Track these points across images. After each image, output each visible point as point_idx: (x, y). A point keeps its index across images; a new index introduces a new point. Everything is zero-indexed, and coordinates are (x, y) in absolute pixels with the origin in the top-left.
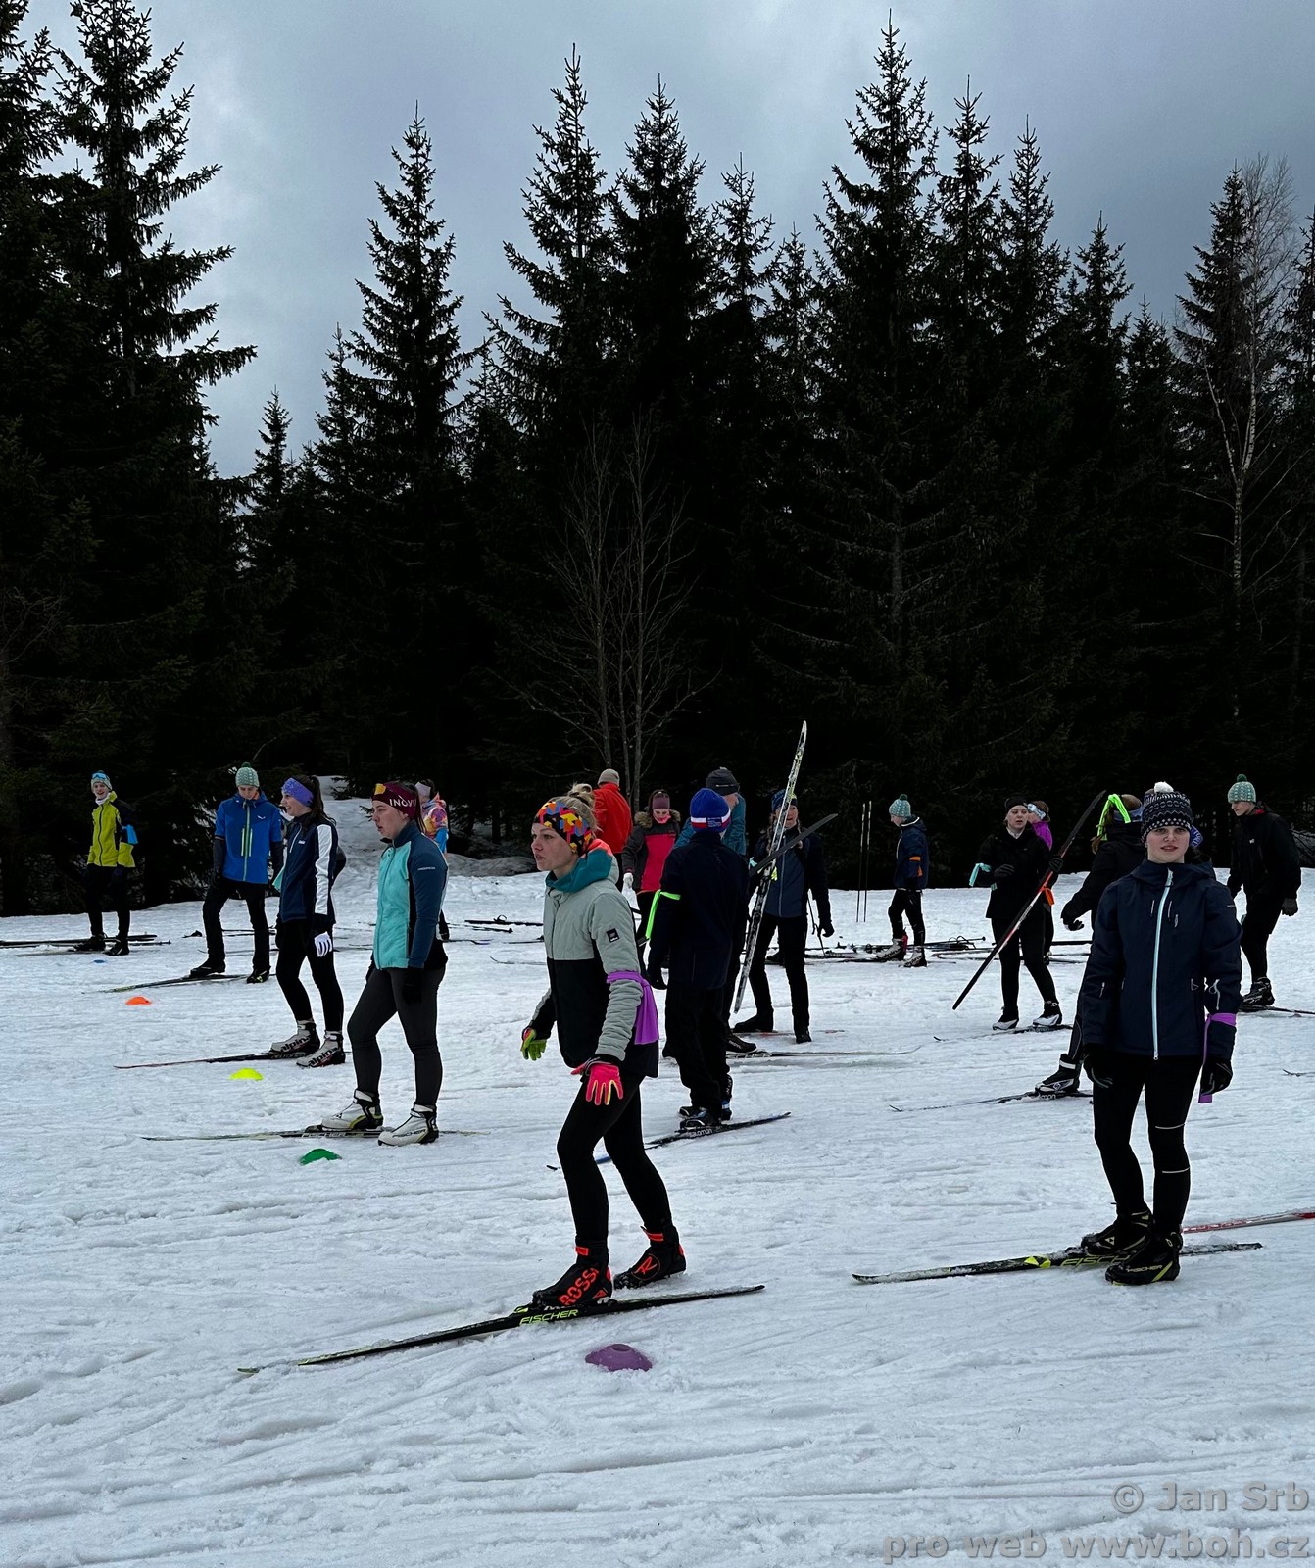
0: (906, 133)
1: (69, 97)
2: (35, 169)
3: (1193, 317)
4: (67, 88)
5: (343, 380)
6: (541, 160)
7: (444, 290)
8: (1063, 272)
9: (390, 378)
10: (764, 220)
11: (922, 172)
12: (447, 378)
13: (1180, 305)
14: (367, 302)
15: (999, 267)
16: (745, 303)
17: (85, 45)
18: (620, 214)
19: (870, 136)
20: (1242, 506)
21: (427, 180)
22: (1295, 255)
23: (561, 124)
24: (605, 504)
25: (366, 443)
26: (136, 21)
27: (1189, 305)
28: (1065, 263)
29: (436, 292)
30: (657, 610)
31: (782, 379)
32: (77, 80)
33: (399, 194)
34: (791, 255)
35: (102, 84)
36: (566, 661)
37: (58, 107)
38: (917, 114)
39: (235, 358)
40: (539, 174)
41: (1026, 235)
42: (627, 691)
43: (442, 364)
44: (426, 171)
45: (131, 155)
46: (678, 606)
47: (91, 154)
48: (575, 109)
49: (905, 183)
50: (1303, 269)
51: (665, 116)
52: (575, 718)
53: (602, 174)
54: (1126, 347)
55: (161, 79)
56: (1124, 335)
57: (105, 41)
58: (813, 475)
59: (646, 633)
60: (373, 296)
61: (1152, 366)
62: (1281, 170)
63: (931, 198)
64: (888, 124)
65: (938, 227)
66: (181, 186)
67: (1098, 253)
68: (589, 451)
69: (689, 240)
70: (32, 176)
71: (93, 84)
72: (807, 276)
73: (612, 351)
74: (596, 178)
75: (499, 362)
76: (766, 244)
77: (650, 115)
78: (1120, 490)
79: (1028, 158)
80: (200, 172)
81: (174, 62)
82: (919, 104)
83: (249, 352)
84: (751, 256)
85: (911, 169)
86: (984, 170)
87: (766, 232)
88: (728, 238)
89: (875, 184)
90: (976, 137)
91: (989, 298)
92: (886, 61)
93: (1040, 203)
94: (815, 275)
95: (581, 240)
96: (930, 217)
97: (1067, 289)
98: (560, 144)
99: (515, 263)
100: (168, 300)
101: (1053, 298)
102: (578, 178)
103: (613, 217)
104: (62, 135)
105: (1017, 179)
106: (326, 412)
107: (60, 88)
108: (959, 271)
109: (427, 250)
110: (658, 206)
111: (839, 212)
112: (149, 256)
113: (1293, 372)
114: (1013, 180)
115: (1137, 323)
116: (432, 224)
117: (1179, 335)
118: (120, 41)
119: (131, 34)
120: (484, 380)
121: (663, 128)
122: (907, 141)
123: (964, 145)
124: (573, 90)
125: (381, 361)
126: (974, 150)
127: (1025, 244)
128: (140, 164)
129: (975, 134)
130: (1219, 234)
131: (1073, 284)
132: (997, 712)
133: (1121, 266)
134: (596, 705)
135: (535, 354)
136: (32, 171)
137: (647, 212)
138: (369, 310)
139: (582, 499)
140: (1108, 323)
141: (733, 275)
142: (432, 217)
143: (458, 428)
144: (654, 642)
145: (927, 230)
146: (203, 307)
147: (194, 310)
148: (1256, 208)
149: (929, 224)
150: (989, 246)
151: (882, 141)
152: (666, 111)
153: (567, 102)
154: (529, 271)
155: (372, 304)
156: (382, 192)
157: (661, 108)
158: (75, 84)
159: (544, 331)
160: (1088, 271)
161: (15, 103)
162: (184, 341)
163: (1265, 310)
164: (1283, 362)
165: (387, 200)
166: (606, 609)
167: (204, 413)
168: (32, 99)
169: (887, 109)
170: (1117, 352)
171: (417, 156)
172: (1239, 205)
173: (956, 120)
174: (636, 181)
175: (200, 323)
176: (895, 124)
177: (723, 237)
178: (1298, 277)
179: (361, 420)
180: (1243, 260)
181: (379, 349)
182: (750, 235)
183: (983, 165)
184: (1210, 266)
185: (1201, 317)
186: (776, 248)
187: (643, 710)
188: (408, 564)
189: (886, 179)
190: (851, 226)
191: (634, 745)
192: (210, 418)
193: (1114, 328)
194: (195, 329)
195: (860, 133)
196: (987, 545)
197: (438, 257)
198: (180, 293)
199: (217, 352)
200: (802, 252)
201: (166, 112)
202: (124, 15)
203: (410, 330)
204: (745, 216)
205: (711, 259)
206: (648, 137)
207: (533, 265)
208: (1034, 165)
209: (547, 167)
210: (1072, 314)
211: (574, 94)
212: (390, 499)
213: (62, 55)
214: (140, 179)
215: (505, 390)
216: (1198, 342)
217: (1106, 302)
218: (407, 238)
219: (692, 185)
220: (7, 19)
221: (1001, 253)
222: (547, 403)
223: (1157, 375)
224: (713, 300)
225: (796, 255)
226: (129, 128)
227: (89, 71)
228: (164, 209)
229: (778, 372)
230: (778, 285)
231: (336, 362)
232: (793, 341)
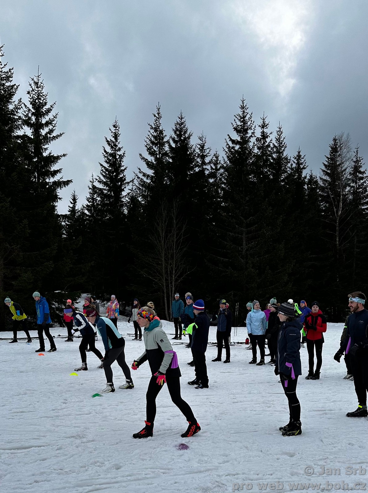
0: (247, 126)
1: (26, 115)
3: (324, 174)
4: (25, 112)
5: (94, 188)
6: (149, 132)
7: (122, 165)
8: (289, 162)
9: (107, 188)
10: (209, 148)
11: (251, 136)
12: (122, 188)
13: (321, 171)
14: (102, 168)
15: (272, 161)
16: (204, 170)
17: (30, 101)
18: (170, 146)
19: (238, 127)
20: (338, 224)
21: (118, 136)
22: (352, 158)
23: (155, 123)
24: (165, 222)
25: (100, 205)
26: (44, 95)
27: (324, 171)
28: (290, 160)
29: (120, 166)
30: (179, 250)
31: (213, 190)
32: (28, 110)
33: (111, 140)
34: (215, 157)
35: (34, 111)
36: (154, 264)
37: (22, 117)
38: (250, 121)
39: (67, 183)
40: (149, 136)
41: (279, 152)
42: (170, 272)
43: (121, 184)
44: (118, 134)
45: (41, 130)
46: (185, 249)
47: (31, 129)
48: (159, 119)
49: (247, 139)
50: (354, 162)
51: (183, 121)
52: (156, 279)
53: (165, 136)
54: (306, 182)
55: (50, 110)
56: (306, 179)
57: (36, 101)
58: (222, 215)
59: (176, 256)
60: (103, 166)
61: (313, 186)
62: (348, 135)
63: (254, 143)
64: (242, 124)
65: (256, 151)
66: (54, 138)
67: (299, 157)
68: (161, 208)
69: (188, 153)
70: (15, 135)
71: (32, 111)
72: (220, 163)
73: (167, 182)
74: (164, 137)
75: (137, 185)
76: (209, 155)
77: (179, 120)
78: (305, 220)
79: (280, 132)
80: (59, 134)
81: (53, 106)
82: (251, 118)
83: (71, 181)
84: (205, 157)
85: (248, 135)
86: (268, 136)
87: (209, 151)
88: (199, 153)
89: (239, 139)
90: (266, 127)
91: (269, 169)
92: (242, 107)
93: (283, 144)
94: (222, 162)
95: (160, 153)
96: (253, 148)
97: (290, 166)
98: (154, 128)
99: (142, 159)
100: (50, 167)
101: (286, 169)
102: (159, 137)
103: (168, 147)
104: (24, 125)
105: (277, 138)
107: (23, 113)
108: (261, 162)
109: (118, 155)
110: (180, 144)
111: (229, 147)
112: (45, 156)
113: (352, 189)
114: (276, 138)
115: (309, 175)
116: (119, 148)
117: (321, 178)
118: (39, 100)
119: (42, 99)
120: (132, 189)
121: (182, 124)
122: (247, 128)
123: (263, 129)
124: (158, 114)
125: (105, 184)
126: (265, 130)
127: (279, 155)
128: (43, 132)
129: (266, 126)
130: (331, 152)
131: (292, 165)
132: (272, 279)
133: (305, 160)
134: (162, 276)
135: (147, 183)
136: (15, 134)
137: (177, 146)
138: (102, 170)
139: (159, 221)
140: (301, 176)
141: (200, 163)
142: (119, 146)
143: (125, 201)
144: (178, 259)
145: (253, 151)
146: (59, 169)
147: (56, 170)
148: (341, 146)
149: (253, 150)
151: (241, 128)
153: (157, 117)
154: (146, 161)
155: (103, 169)
156: (106, 139)
157: (182, 119)
158: (27, 111)
159: (149, 177)
160: (296, 162)
161: (12, 116)
162: (53, 178)
163: (344, 172)
164: (349, 186)
165: (108, 141)
166: (165, 250)
167: (58, 197)
168: (16, 116)
169: (242, 120)
170: (304, 183)
171: (116, 130)
172: (337, 145)
173: (260, 122)
174: (174, 137)
175: (58, 173)
176: (244, 124)
177: (198, 153)
178: (353, 164)
179: (99, 199)
180: (338, 159)
181: (105, 180)
182: (205, 152)
183: (268, 134)
184: (329, 161)
185: (327, 174)
186: (212, 156)
187: (175, 277)
188: (111, 237)
189: (242, 138)
190: (232, 150)
191: (172, 287)
192: (60, 198)
193: (303, 177)
194: (56, 175)
195: (235, 126)
196: (269, 234)
197: (121, 157)
198: (53, 165)
199: (62, 181)
200: (218, 156)
201: (51, 119)
202: (41, 94)
203: (113, 176)
204: (204, 147)
205: (194, 158)
206: (178, 126)
207: (147, 159)
208: (281, 134)
209: (151, 134)
210: (291, 173)
211: (158, 115)
212: (105, 219)
213: (24, 104)
214: (43, 136)
215: (138, 192)
216: (326, 181)
217: (301, 170)
218: (113, 151)
219: (189, 139)
220: (11, 95)
221: (272, 157)
222: (150, 195)
223: (315, 189)
224: (195, 169)
225: (217, 157)
226: (41, 123)
227: (31, 108)
228: (49, 144)
229: (212, 188)
230: (212, 165)
231: (92, 183)
232: (216, 180)
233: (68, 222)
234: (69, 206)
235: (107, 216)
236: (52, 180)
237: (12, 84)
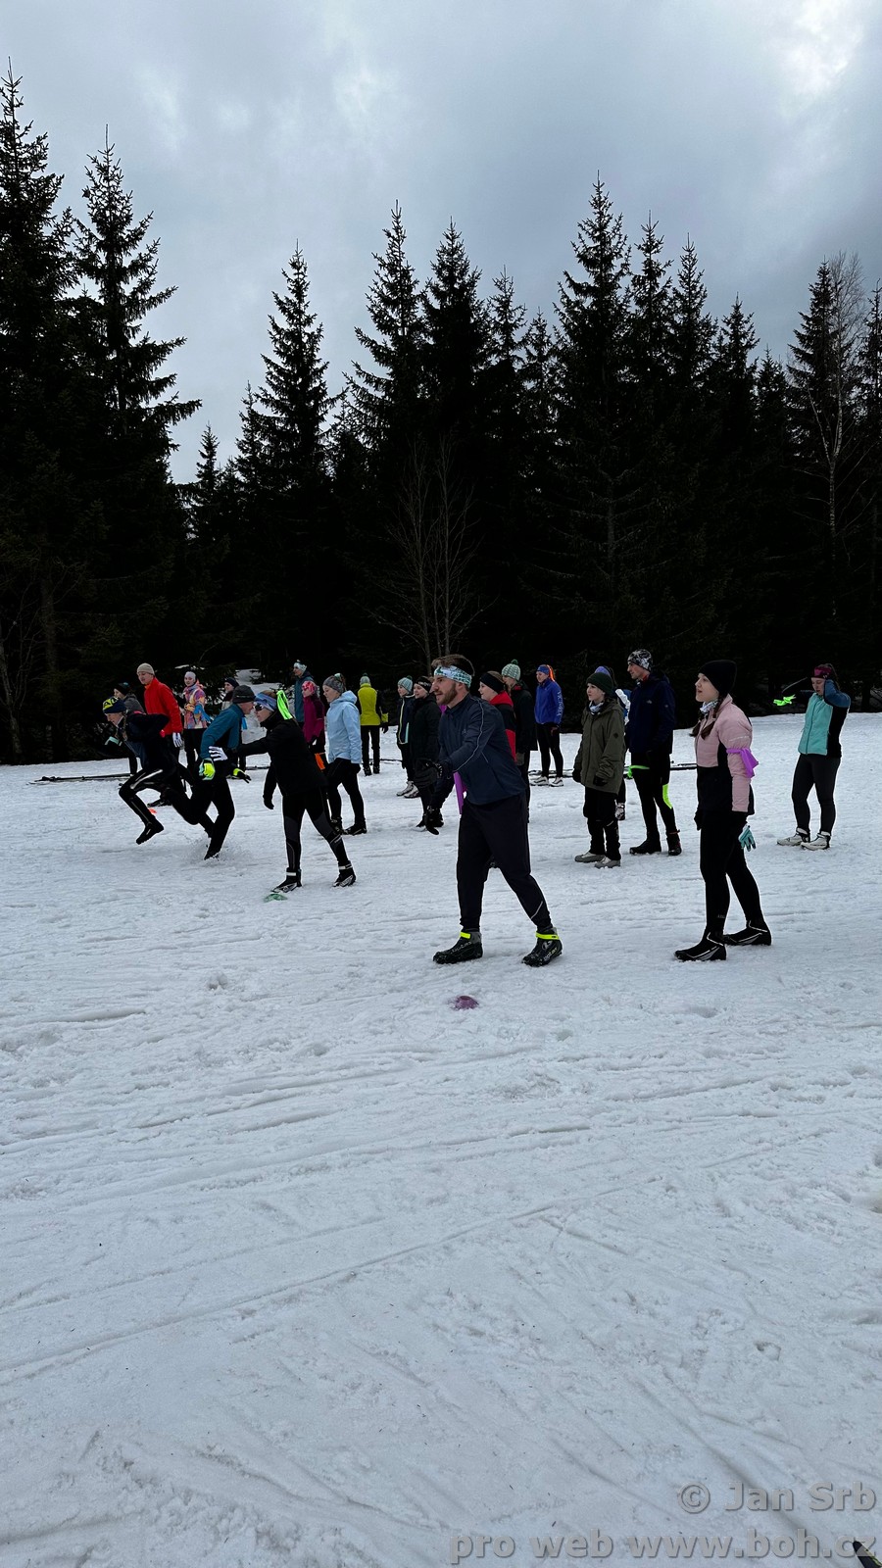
0: (610, 249)
1: (83, 248)
2: (63, 294)
3: (799, 358)
4: (82, 242)
5: (254, 416)
6: (377, 274)
7: (317, 358)
8: (714, 333)
9: (284, 416)
10: (520, 307)
11: (621, 273)
12: (320, 414)
13: (790, 351)
14: (268, 368)
15: (672, 331)
16: (509, 360)
17: (91, 215)
18: (428, 306)
19: (587, 251)
20: (835, 479)
21: (304, 289)
22: (866, 316)
23: (390, 251)
24: (423, 492)
25: (269, 457)
26: (123, 198)
27: (797, 351)
28: (715, 327)
29: (312, 361)
30: (457, 558)
31: (534, 407)
32: (88, 237)
33: (287, 298)
34: (538, 328)
35: (103, 239)
36: (400, 593)
37: (76, 255)
38: (617, 237)
39: (189, 408)
40: (376, 284)
41: (689, 310)
42: (439, 610)
43: (317, 406)
44: (304, 283)
45: (122, 282)
46: (471, 555)
47: (97, 283)
48: (398, 241)
49: (610, 281)
50: (870, 325)
51: (455, 243)
52: (407, 629)
53: (416, 282)
54: (757, 379)
55: (139, 234)
56: (754, 372)
57: (105, 212)
58: (555, 468)
59: (451, 573)
60: (272, 364)
61: (774, 390)
62: (855, 262)
63: (628, 290)
64: (599, 244)
65: (633, 308)
66: (153, 301)
67: (736, 319)
68: (412, 458)
69: (472, 321)
70: (62, 299)
71: (97, 239)
72: (548, 341)
73: (424, 394)
74: (413, 284)
75: (353, 404)
76: (522, 322)
77: (446, 243)
78: (754, 471)
79: (689, 261)
80: (164, 292)
81: (147, 224)
82: (618, 230)
83: (197, 403)
84: (513, 330)
85: (614, 271)
86: (661, 270)
87: (522, 315)
88: (497, 319)
89: (591, 282)
90: (656, 249)
91: (666, 351)
92: (596, 203)
93: (698, 289)
94: (554, 340)
95: (403, 326)
96: (627, 302)
97: (717, 343)
98: (389, 264)
99: (362, 341)
100: (146, 373)
101: (708, 350)
102: (401, 285)
103: (424, 309)
104: (80, 273)
105: (683, 275)
106: (242, 438)
107: (78, 242)
108: (646, 335)
109: (305, 334)
110: (452, 300)
111: (569, 301)
112: (134, 346)
113: (866, 392)
114: (680, 275)
115: (763, 363)
116: (308, 317)
117: (791, 369)
118: (114, 212)
119: (120, 207)
120: (343, 415)
121: (455, 250)
122: (611, 254)
123: (648, 254)
124: (397, 229)
125: (278, 405)
126: (654, 257)
127: (689, 316)
128: (127, 288)
129: (655, 247)
130: (815, 304)
131: (721, 339)
132: (677, 617)
133: (751, 327)
134: (420, 620)
135: (376, 398)
136: (62, 296)
137: (445, 304)
138: (270, 373)
140: (744, 364)
141: (501, 343)
142: (308, 312)
143: (327, 446)
144: (456, 579)
145: (625, 309)
146: (168, 376)
147: (162, 378)
148: (839, 286)
149: (626, 306)
150: (666, 319)
151: (595, 255)
152: (456, 240)
153: (393, 237)
154: (371, 345)
155: (272, 369)
156: (277, 298)
157: (453, 238)
158: (87, 240)
159: (382, 383)
160: (730, 331)
161: (50, 254)
162: (156, 398)
163: (847, 351)
164: (859, 385)
166: (425, 559)
167: (170, 443)
168: (61, 251)
169: (598, 234)
170: (751, 382)
171: (298, 274)
172: (828, 285)
173: (641, 238)
174: (438, 285)
175: (166, 386)
176: (604, 243)
177: (494, 319)
178: (868, 330)
179: (266, 443)
180: (831, 320)
181: (277, 398)
182: (512, 317)
183: (660, 267)
184: (810, 325)
185: (805, 358)
186: (529, 325)
187: (450, 622)
188: (298, 533)
189: (598, 279)
190: (576, 309)
192: (174, 446)
193: (749, 367)
194: (164, 390)
195: (581, 250)
196: (669, 510)
197: (314, 338)
198: (154, 368)
199: (177, 404)
200: (545, 325)
201: (143, 255)
202: (116, 195)
203: (296, 385)
204: (508, 305)
205: (486, 333)
206: (445, 257)
207: (374, 342)
208: (693, 265)
209: (382, 279)
210: (720, 358)
211: (397, 232)
212: (284, 492)
213: (79, 222)
214: (128, 298)
215: (357, 421)
216: (803, 374)
217: (742, 351)
218: (293, 327)
219: (473, 286)
220: (45, 202)
221: (673, 322)
222: (384, 429)
223: (777, 396)
224: (489, 359)
225: (541, 327)
226: (120, 266)
227: (94, 231)
228: (143, 316)
229: (531, 403)
230: (530, 347)
231: (247, 406)
232: (541, 383)
233: (198, 501)
234: (198, 464)
235: (288, 484)
236: (153, 403)
237: (46, 174)
